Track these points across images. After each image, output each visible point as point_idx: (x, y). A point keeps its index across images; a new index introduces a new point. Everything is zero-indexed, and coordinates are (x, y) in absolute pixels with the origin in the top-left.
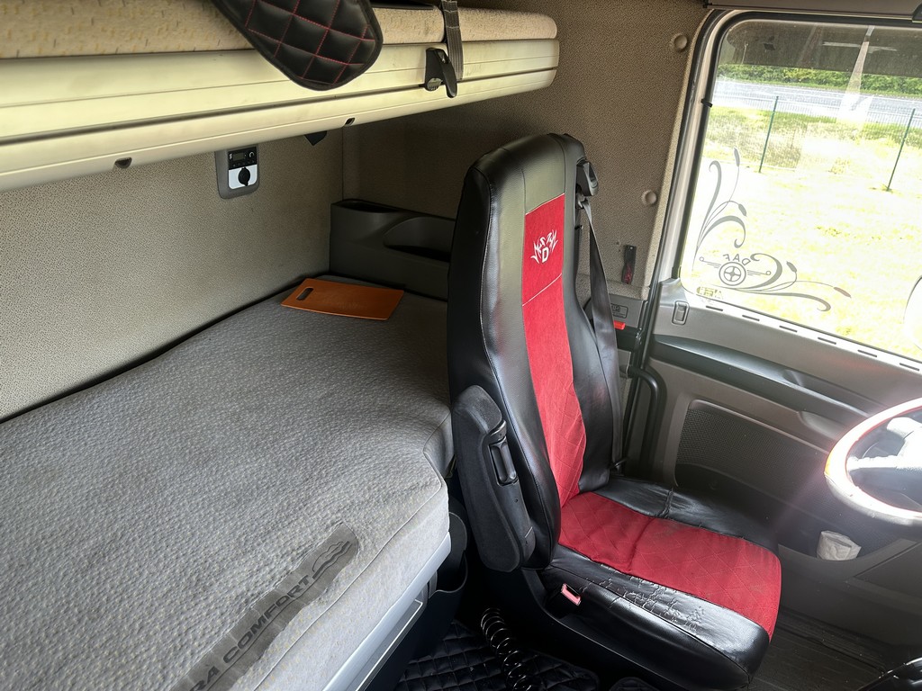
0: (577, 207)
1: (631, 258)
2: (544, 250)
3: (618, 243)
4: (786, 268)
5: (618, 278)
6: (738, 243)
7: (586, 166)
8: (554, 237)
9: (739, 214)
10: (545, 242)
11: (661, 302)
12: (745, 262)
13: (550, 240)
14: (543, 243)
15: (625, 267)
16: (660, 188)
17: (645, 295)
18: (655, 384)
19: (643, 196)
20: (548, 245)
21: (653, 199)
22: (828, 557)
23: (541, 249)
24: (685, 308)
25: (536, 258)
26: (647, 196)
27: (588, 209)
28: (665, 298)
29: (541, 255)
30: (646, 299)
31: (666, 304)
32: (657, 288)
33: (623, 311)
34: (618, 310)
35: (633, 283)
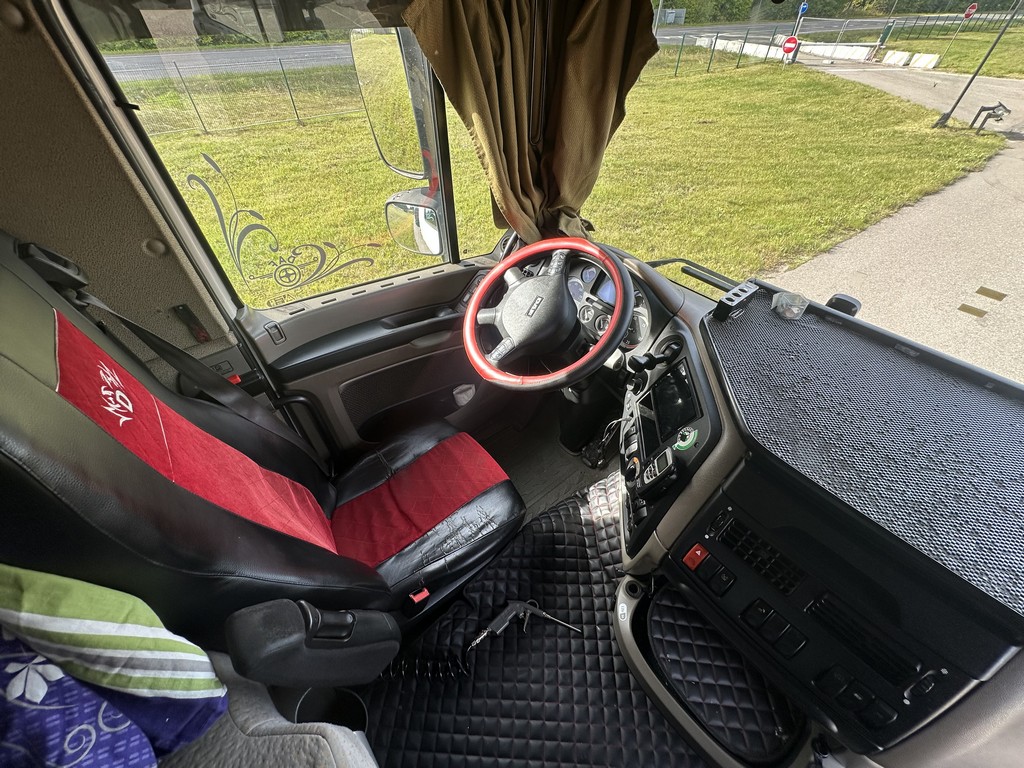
0: (81, 309)
1: (190, 316)
2: (118, 399)
3: (159, 311)
4: (326, 249)
5: (191, 342)
6: (275, 248)
7: (33, 250)
8: (108, 371)
9: (256, 221)
10: (108, 389)
11: (253, 335)
12: (291, 260)
13: (109, 380)
14: (110, 393)
15: (191, 329)
16: (159, 232)
17: (233, 340)
18: (302, 399)
19: (145, 249)
20: (114, 389)
21: (161, 247)
22: (465, 403)
23: (116, 402)
24: (276, 326)
25: (124, 419)
26: (149, 246)
27: (94, 301)
28: (254, 330)
29: (122, 408)
30: (237, 342)
31: (258, 334)
32: (236, 326)
33: (225, 367)
34: (220, 368)
35: (212, 336)
